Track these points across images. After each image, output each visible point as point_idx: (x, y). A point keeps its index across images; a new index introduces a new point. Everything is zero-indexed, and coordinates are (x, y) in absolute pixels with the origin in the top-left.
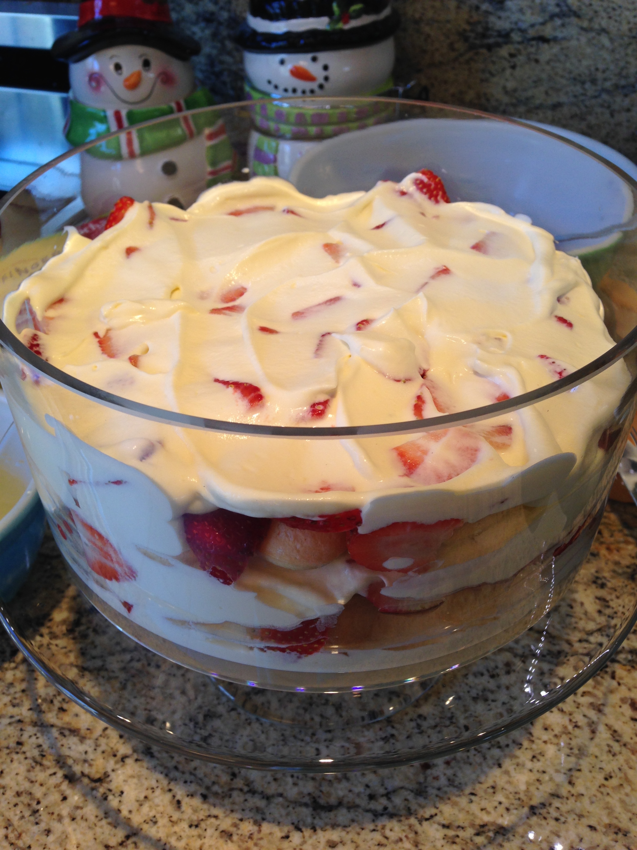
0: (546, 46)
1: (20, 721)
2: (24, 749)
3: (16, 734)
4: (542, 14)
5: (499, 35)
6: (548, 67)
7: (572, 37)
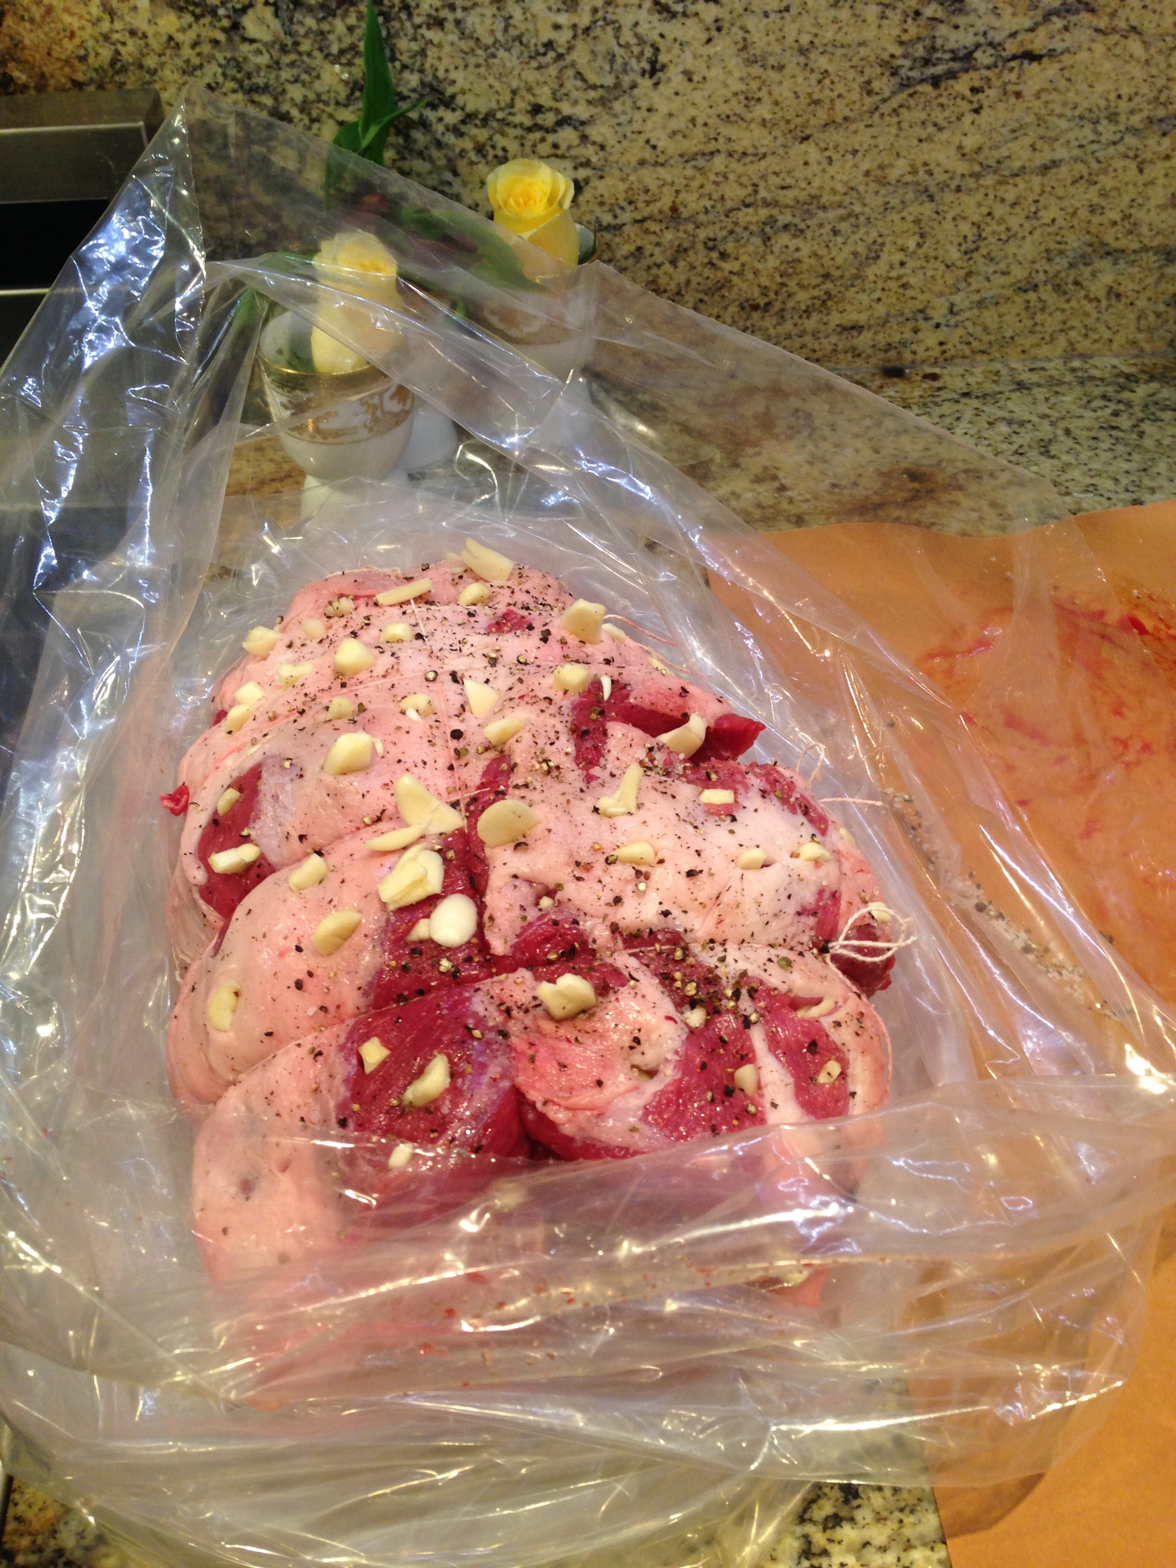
0: (1035, 65)
4: (1031, 13)
5: (953, 59)
6: (1037, 103)
7: (1079, 47)
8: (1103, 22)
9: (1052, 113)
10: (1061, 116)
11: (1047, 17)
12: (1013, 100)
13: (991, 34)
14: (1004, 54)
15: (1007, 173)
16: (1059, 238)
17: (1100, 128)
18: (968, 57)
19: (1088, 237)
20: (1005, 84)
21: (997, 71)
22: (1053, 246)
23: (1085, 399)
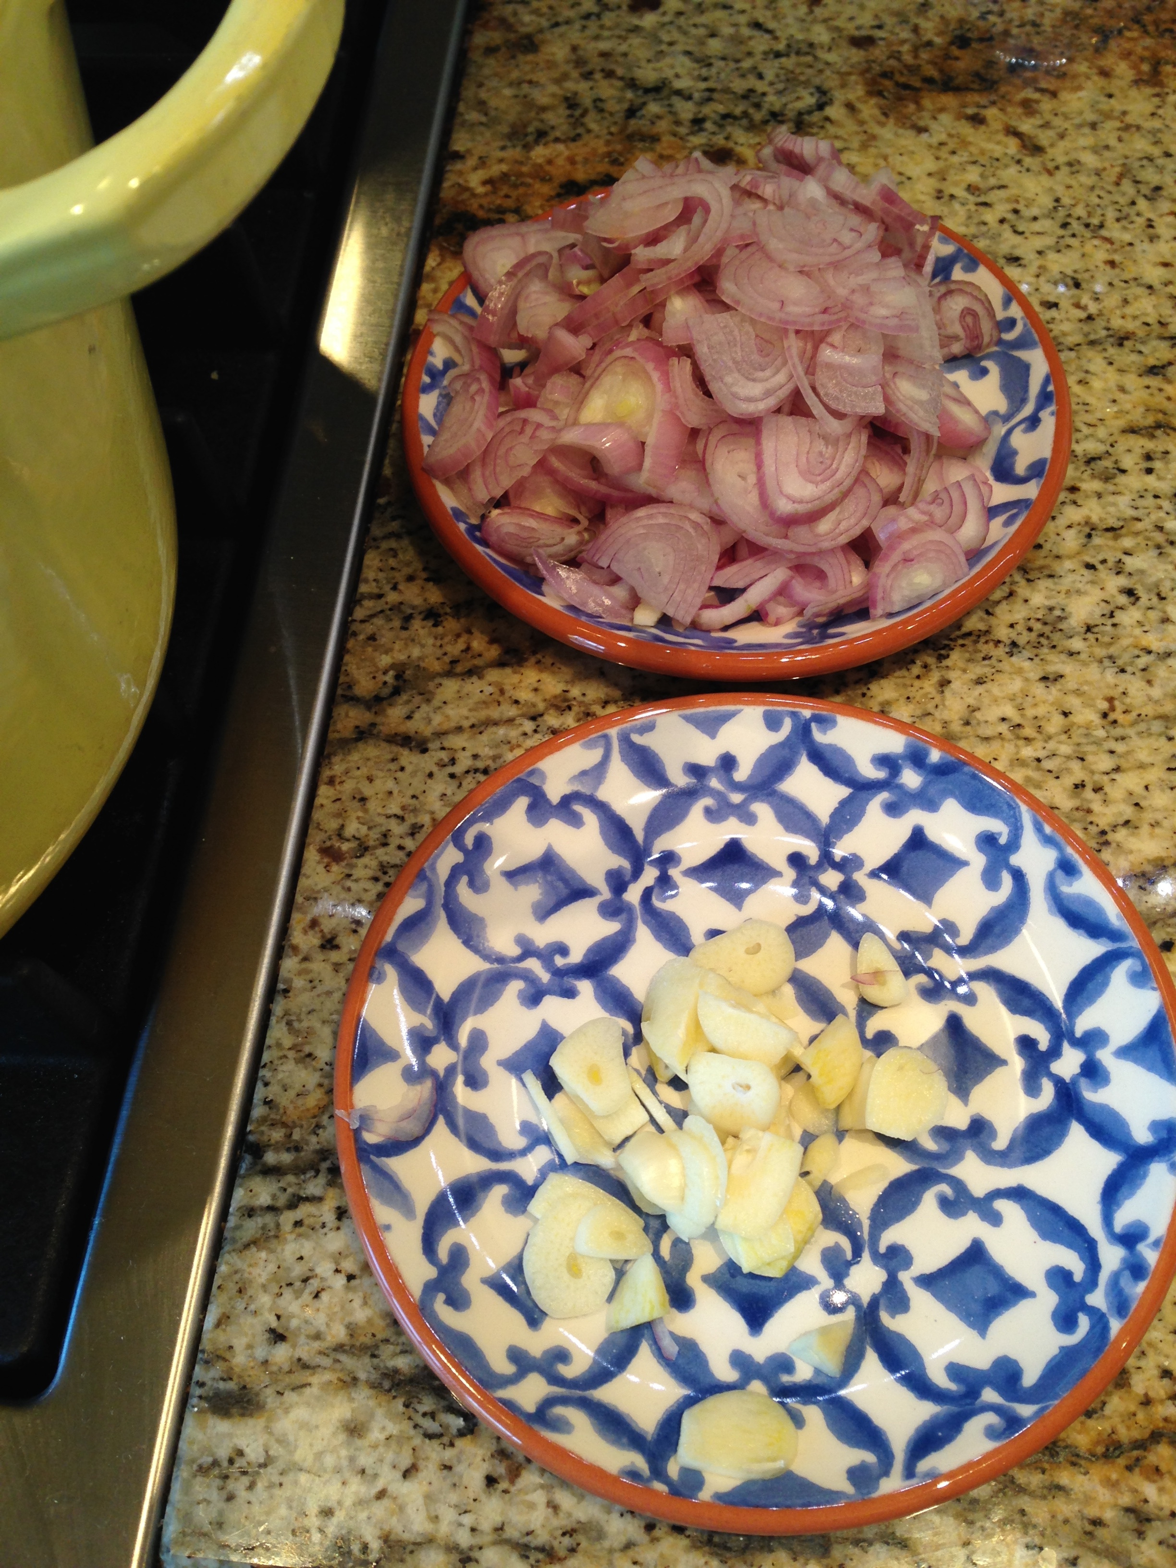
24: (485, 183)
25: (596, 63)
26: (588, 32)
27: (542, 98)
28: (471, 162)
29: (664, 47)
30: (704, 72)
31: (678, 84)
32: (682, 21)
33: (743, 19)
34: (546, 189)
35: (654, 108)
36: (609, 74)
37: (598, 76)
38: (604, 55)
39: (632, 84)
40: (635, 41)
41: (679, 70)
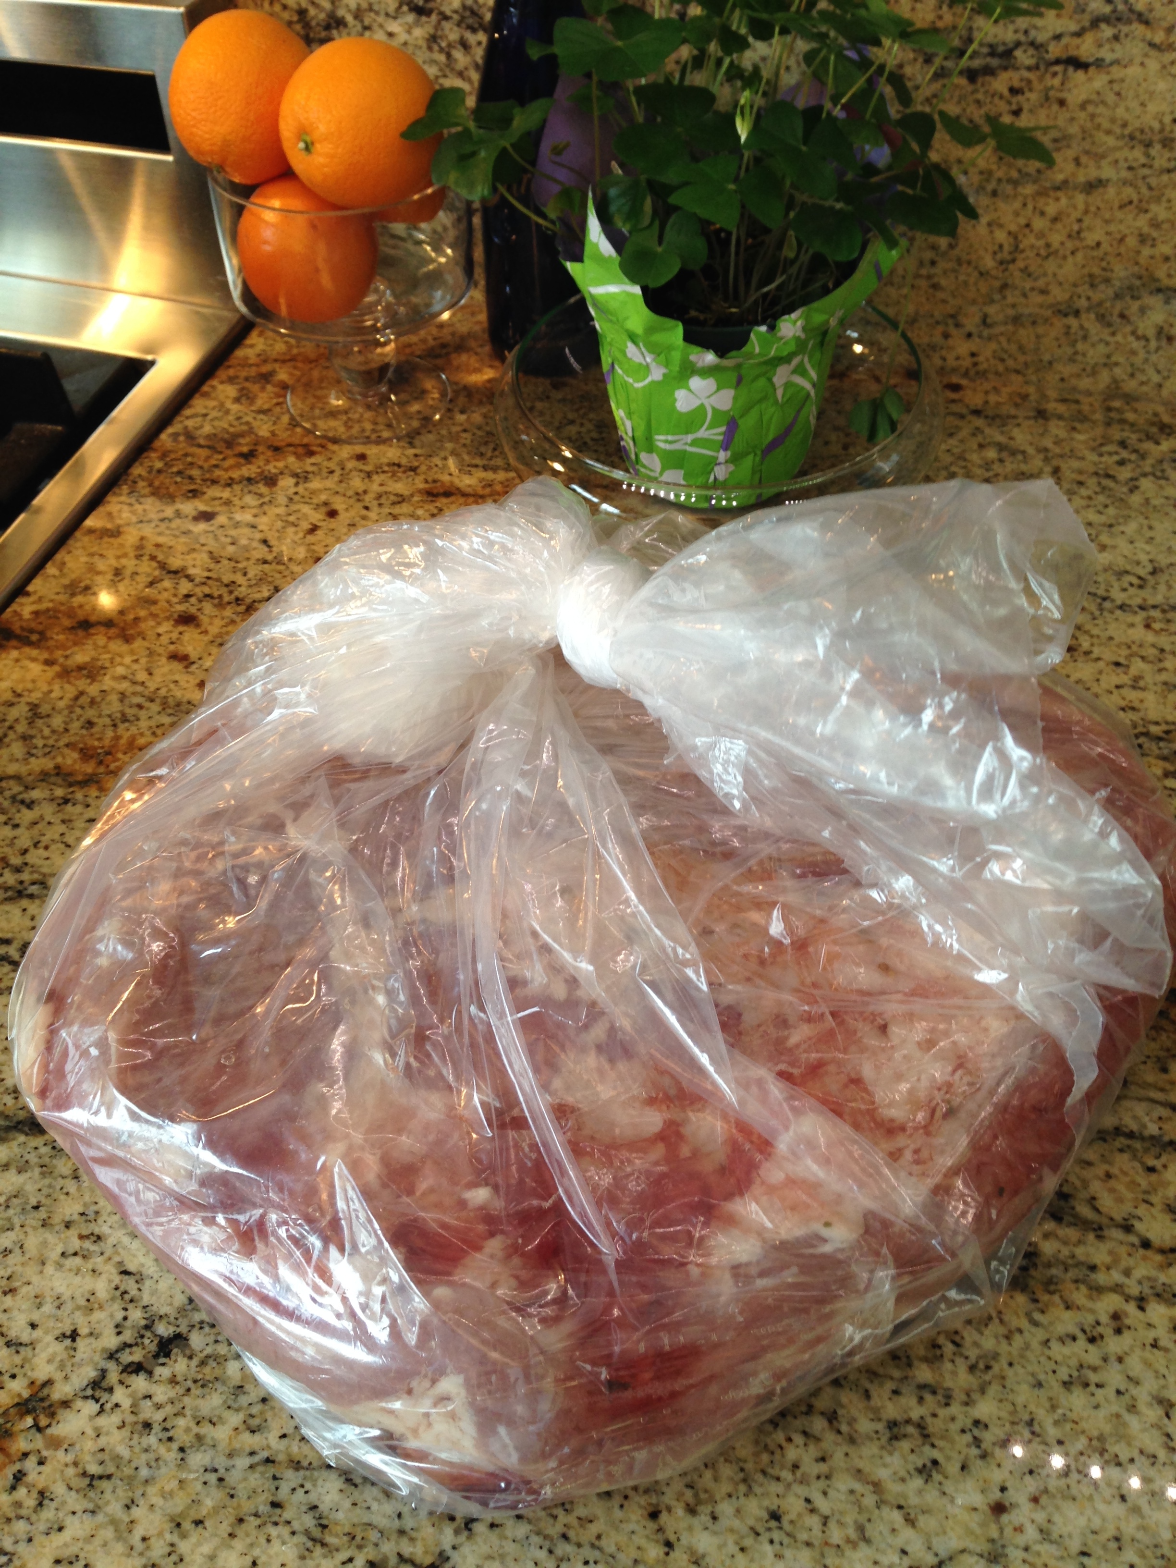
0: (1080, 75)
1: (268, 1461)
2: (287, 1515)
3: (266, 1487)
4: (1077, 17)
5: (992, 54)
6: (1082, 115)
7: (1131, 61)
8: (1159, 37)
9: (1099, 127)
10: (1108, 132)
11: (1096, 22)
12: (1055, 107)
13: (1033, 33)
14: (1047, 57)
15: (1048, 185)
16: (1104, 264)
17: (1153, 152)
18: (1008, 54)
19: (1136, 269)
20: (1047, 90)
21: (1038, 73)
22: (1096, 271)
23: (1099, 441)
24: (32, 613)
25: (150, 549)
26: (158, 530)
27: (101, 565)
28: (32, 599)
29: (197, 546)
30: (212, 566)
31: (191, 571)
32: (219, 532)
33: (258, 536)
34: (67, 622)
35: (167, 583)
36: (153, 558)
37: (146, 558)
38: (158, 545)
39: (163, 566)
40: (183, 539)
41: (198, 563)
